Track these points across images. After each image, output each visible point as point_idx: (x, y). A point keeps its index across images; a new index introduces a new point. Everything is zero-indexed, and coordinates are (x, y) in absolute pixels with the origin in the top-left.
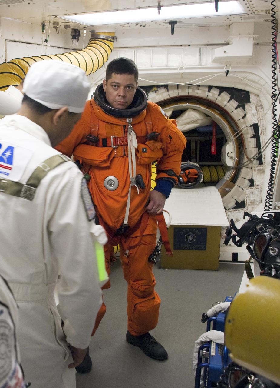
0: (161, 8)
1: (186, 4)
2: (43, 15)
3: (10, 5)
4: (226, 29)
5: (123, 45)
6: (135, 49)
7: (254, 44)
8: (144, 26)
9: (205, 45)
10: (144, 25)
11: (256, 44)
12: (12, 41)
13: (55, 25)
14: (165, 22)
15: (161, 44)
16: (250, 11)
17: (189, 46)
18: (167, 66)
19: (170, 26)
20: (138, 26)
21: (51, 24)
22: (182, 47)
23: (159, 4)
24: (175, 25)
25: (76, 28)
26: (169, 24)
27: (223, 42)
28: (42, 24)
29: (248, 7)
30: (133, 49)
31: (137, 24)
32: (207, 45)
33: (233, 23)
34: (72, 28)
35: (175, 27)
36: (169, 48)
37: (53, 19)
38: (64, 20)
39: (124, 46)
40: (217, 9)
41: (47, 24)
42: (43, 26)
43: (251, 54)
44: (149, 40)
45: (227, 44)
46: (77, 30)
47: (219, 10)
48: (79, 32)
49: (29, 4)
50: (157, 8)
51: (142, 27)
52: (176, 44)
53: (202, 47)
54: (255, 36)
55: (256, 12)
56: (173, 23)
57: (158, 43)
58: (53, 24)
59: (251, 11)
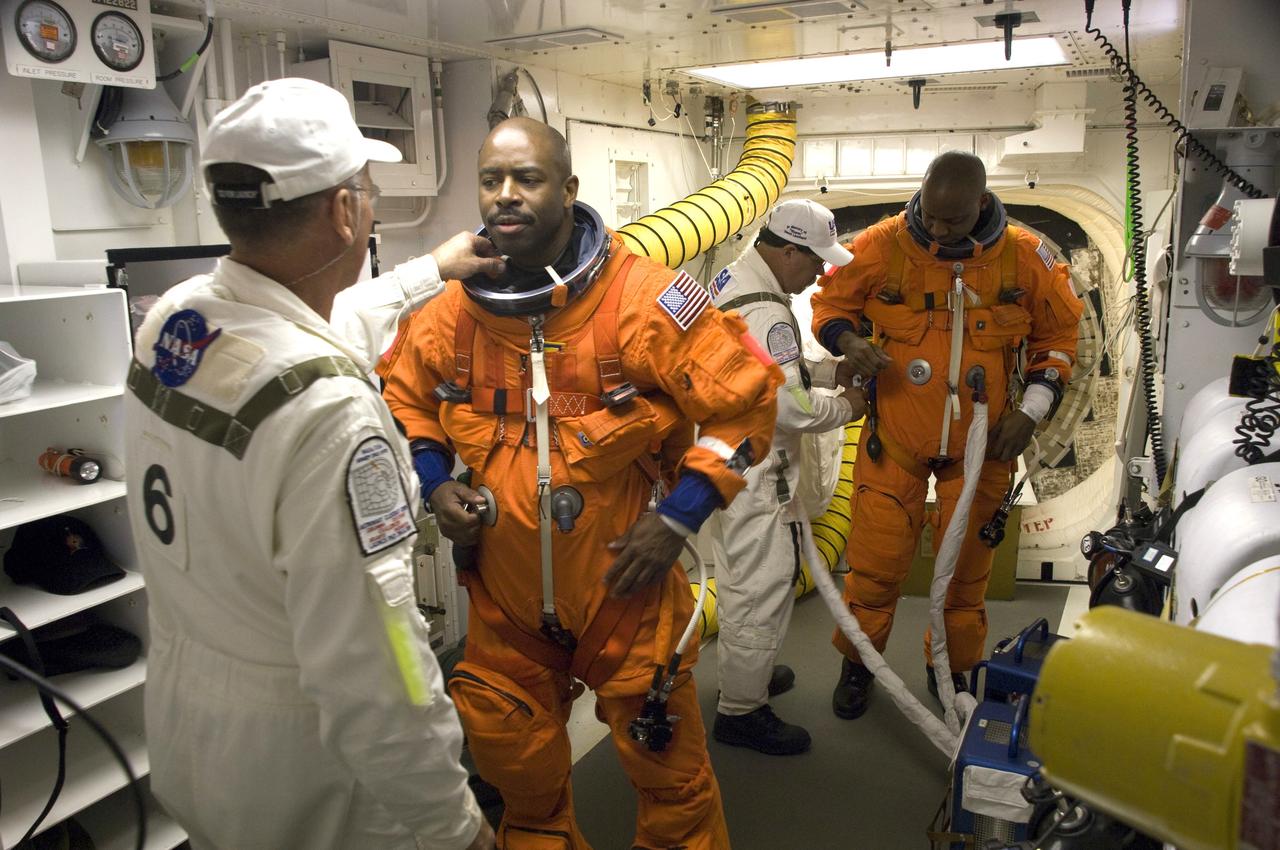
0: (893, 52)
1: (945, 44)
2: (648, 66)
3: (578, 46)
4: (1028, 97)
5: (813, 129)
6: (839, 138)
7: (1087, 127)
8: (857, 91)
9: (983, 129)
10: (856, 87)
11: (1091, 128)
12: (582, 121)
13: (670, 89)
14: (902, 83)
15: (892, 127)
16: (1077, 59)
17: (952, 131)
18: (905, 174)
19: (910, 90)
20: (845, 89)
21: (664, 86)
22: (937, 135)
23: (888, 44)
24: (923, 88)
25: (716, 95)
26: (910, 86)
27: (1022, 123)
28: (644, 85)
29: (1074, 52)
30: (834, 138)
31: (842, 86)
32: (989, 130)
33: (1042, 84)
34: (708, 94)
35: (922, 92)
36: (910, 136)
37: (666, 76)
38: (690, 78)
39: (816, 132)
40: (1008, 56)
41: (654, 87)
42: (647, 90)
43: (1081, 150)
44: (868, 121)
45: (1031, 128)
46: (717, 98)
47: (1012, 57)
48: (722, 103)
49: (616, 43)
50: (884, 53)
51: (853, 93)
52: (924, 127)
53: (977, 134)
54: (1088, 111)
55: (1091, 61)
56: (917, 84)
57: (887, 126)
58: (668, 85)
59: (1081, 60)
